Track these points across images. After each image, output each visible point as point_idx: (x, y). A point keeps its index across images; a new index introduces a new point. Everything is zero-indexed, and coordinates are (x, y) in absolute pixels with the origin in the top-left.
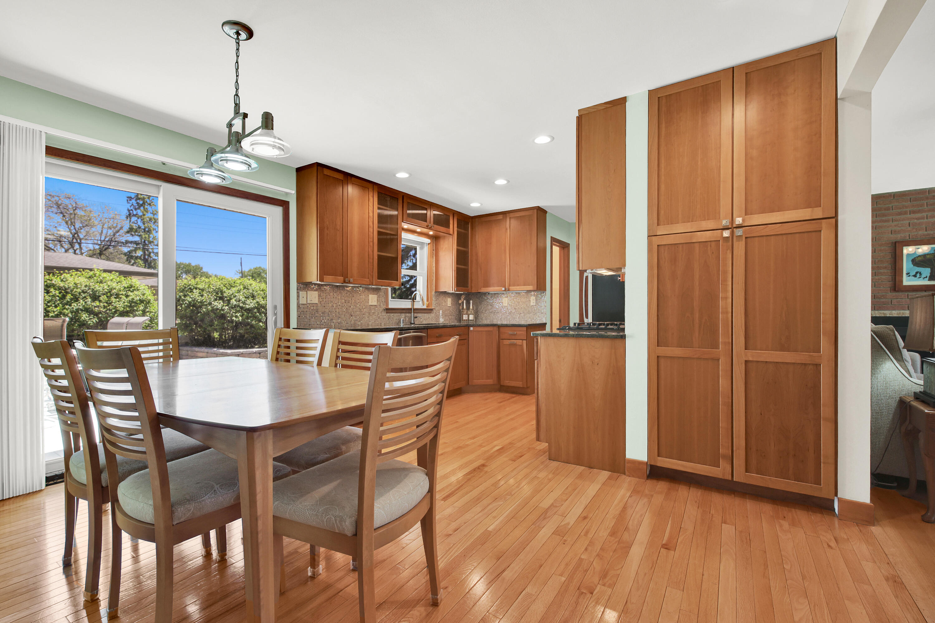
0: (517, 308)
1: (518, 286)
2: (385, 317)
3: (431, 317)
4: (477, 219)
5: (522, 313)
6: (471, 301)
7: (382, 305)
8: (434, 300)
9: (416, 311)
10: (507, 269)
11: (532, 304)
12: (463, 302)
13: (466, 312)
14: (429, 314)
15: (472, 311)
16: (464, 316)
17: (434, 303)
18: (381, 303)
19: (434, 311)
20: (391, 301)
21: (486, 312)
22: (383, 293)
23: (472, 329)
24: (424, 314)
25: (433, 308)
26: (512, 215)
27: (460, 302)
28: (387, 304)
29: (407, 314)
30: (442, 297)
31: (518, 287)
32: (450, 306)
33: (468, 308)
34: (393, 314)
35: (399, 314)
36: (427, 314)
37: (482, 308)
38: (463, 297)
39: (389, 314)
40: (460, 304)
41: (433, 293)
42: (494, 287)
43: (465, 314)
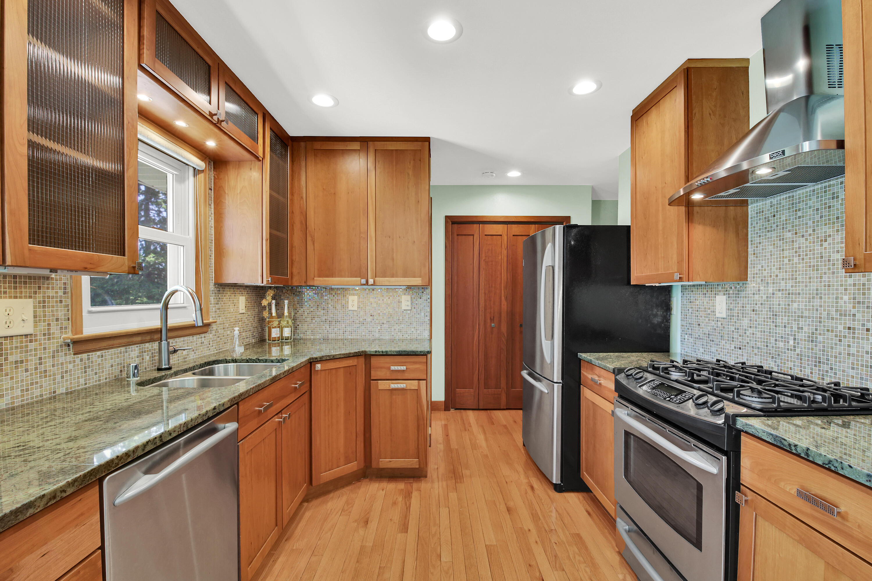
0: (375, 314)
1: (393, 277)
2: (70, 366)
3: (206, 342)
4: (303, 144)
5: (385, 322)
6: (286, 302)
7: (55, 329)
8: (212, 302)
9: (170, 334)
10: (371, 245)
11: (404, 307)
12: (270, 305)
13: (277, 323)
14: (203, 335)
15: (290, 321)
16: (273, 330)
17: (212, 308)
18: (53, 324)
19: (214, 326)
20: (90, 312)
21: (314, 321)
22: (61, 293)
23: (318, 366)
24: (191, 338)
25: (211, 320)
26: (380, 145)
27: (265, 303)
28: (77, 326)
29: (147, 345)
30: (228, 295)
31: (393, 279)
32: (244, 311)
33: (280, 315)
34: (99, 353)
35: (123, 349)
36: (198, 336)
37: (306, 313)
38: (270, 294)
39: (85, 356)
40: (265, 307)
41: (212, 286)
42: (341, 277)
43: (276, 327)
